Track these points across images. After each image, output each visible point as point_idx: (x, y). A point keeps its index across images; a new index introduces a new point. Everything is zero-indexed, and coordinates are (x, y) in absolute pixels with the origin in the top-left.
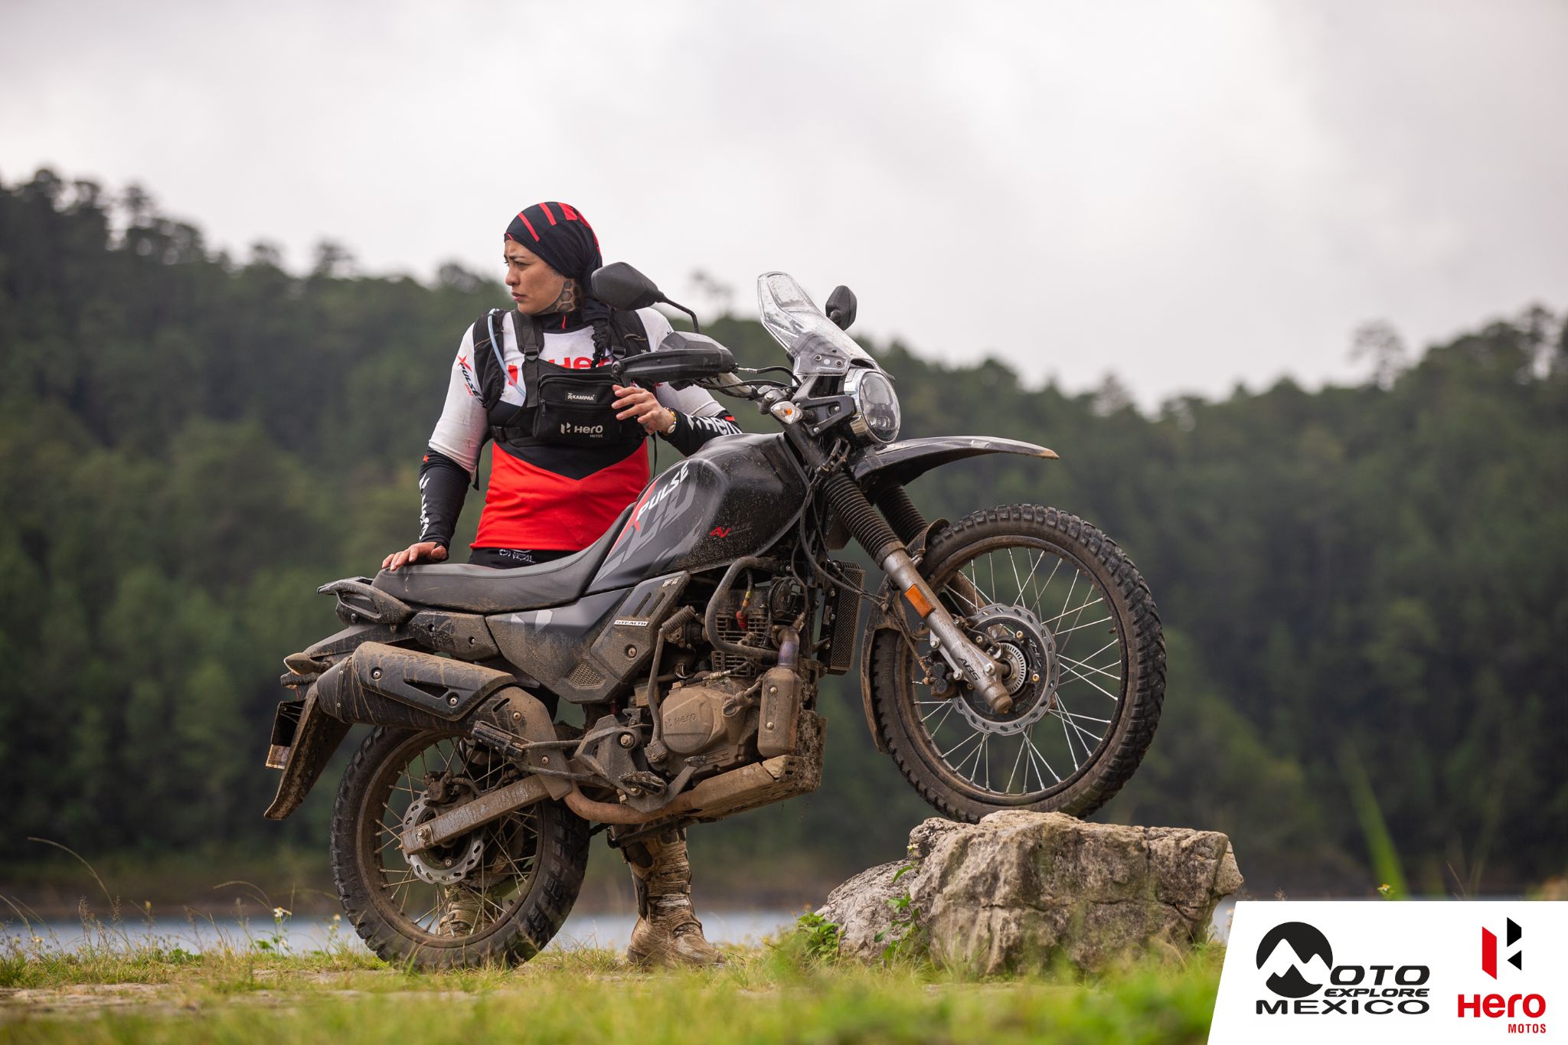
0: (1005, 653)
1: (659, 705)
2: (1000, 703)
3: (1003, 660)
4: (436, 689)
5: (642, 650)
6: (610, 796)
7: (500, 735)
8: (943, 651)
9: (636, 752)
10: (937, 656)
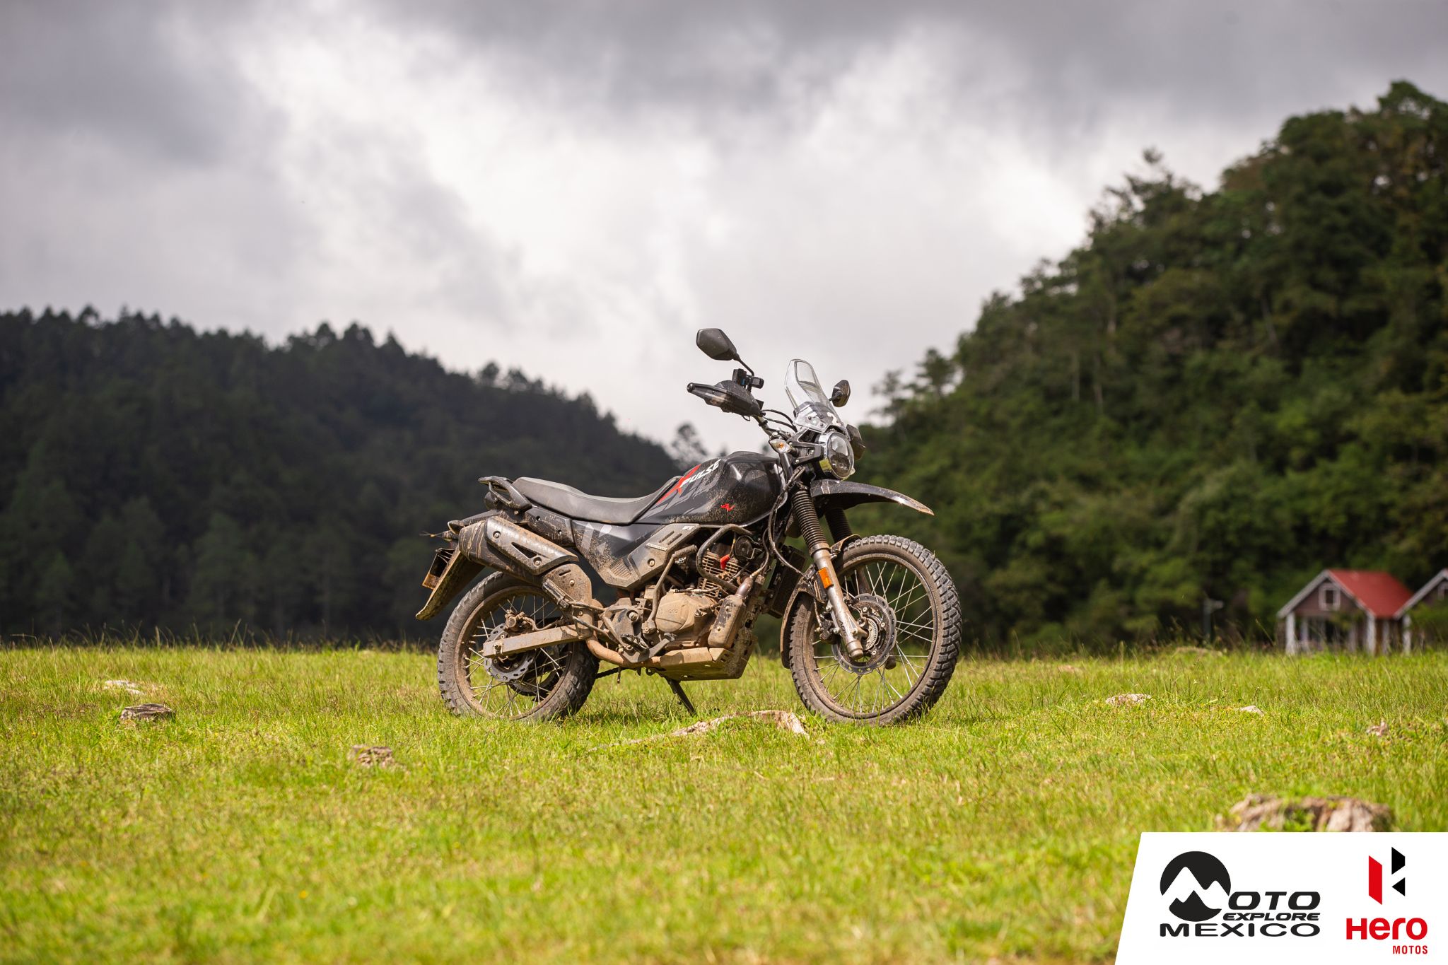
0: (867, 625)
2: (856, 653)
4: (530, 553)
5: (658, 563)
6: (613, 646)
7: (560, 591)
8: (833, 615)
9: (637, 625)
10: (828, 616)
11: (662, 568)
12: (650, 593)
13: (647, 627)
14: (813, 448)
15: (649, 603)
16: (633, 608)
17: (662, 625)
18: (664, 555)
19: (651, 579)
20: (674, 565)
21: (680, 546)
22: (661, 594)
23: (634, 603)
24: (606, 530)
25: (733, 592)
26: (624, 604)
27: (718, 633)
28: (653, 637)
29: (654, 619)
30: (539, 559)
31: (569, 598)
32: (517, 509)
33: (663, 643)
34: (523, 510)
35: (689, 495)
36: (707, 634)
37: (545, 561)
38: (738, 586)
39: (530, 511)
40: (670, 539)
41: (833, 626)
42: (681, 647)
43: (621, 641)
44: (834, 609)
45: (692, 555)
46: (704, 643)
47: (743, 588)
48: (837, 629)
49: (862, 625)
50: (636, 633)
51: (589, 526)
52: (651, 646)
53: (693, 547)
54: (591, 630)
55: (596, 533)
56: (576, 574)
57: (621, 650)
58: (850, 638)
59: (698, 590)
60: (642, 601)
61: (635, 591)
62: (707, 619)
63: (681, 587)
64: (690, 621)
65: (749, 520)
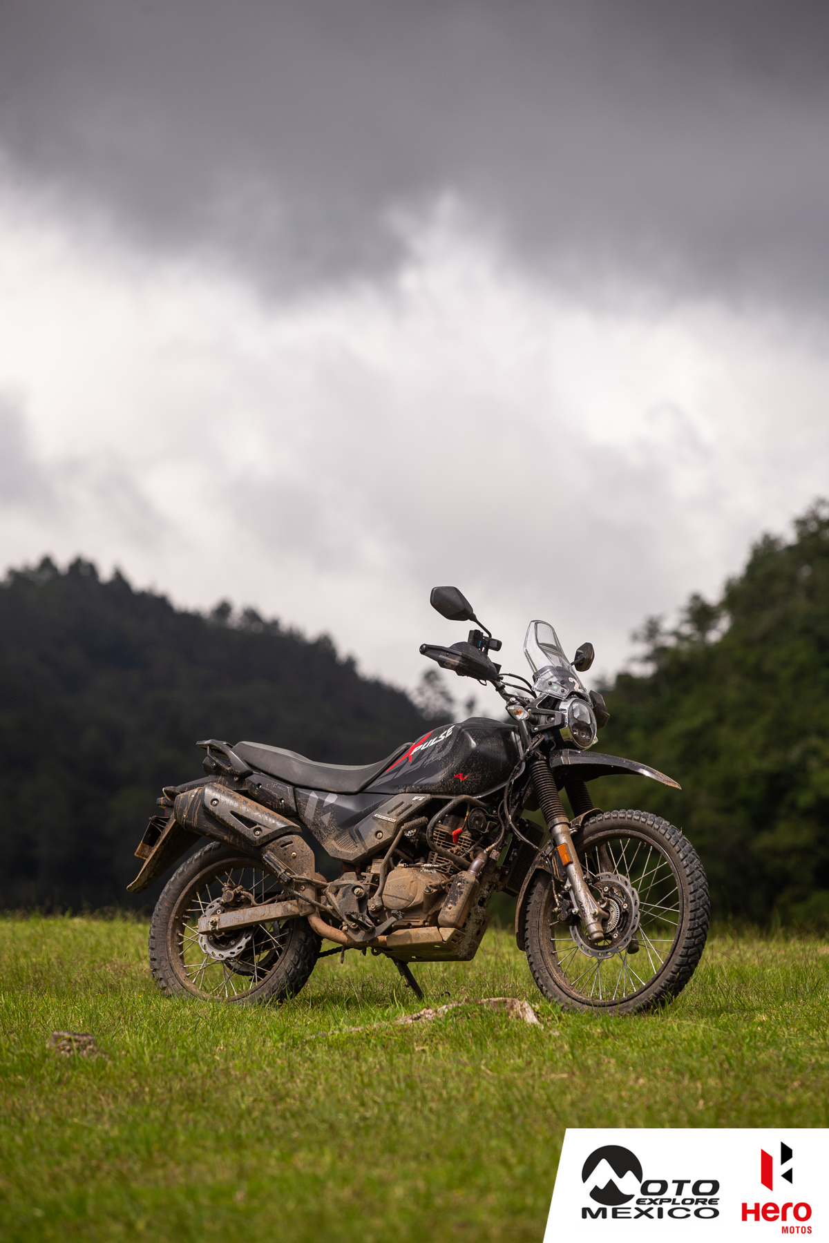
11: (391, 840)
12: (377, 868)
13: (373, 903)
14: (553, 716)
15: (376, 877)
16: (358, 883)
17: (389, 902)
18: (392, 827)
19: (379, 852)
20: (403, 838)
21: (409, 818)
22: (388, 869)
23: (360, 878)
24: (331, 799)
25: (466, 868)
26: (349, 879)
27: (449, 911)
28: (381, 912)
29: (381, 895)
30: (259, 829)
31: (290, 872)
32: (237, 776)
33: (390, 921)
34: (243, 776)
35: (420, 763)
36: (438, 913)
37: (266, 831)
38: (471, 861)
39: (250, 778)
40: (399, 810)
41: (572, 906)
42: (409, 926)
43: (345, 918)
44: (573, 888)
45: (423, 827)
46: (434, 922)
47: (476, 863)
48: (575, 910)
49: (603, 906)
50: (361, 910)
51: (313, 795)
52: (377, 924)
53: (423, 819)
54: (313, 905)
55: (321, 802)
56: (299, 845)
57: (345, 928)
58: (590, 920)
59: (429, 865)
60: (368, 876)
61: (361, 865)
62: (437, 896)
63: (410, 862)
64: (419, 898)
65: (484, 791)
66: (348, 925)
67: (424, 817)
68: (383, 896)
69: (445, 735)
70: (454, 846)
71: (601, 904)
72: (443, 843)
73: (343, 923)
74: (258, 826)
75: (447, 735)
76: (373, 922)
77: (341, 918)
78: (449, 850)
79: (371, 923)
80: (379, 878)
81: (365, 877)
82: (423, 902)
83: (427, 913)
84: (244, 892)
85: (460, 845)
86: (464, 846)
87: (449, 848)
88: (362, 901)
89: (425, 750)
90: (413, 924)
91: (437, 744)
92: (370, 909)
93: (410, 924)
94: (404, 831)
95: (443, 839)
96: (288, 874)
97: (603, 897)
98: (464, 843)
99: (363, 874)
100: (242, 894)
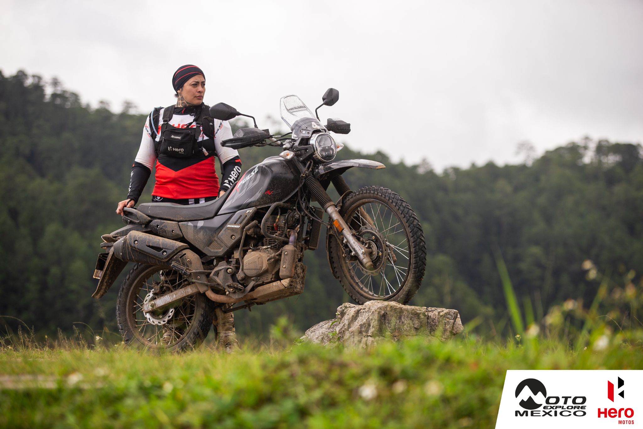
1: (243, 258)
3: (369, 247)
66: (229, 291)
67: (255, 221)
68: (245, 271)
69: (254, 172)
70: (277, 232)
71: (365, 245)
72: (270, 232)
73: (226, 290)
74: (164, 250)
75: (256, 172)
76: (242, 285)
77: (224, 288)
78: (274, 235)
79: (242, 287)
80: (239, 260)
81: (232, 262)
82: (268, 268)
83: (271, 273)
84: (165, 285)
85: (280, 231)
86: (282, 231)
87: (274, 234)
88: (233, 276)
89: (245, 182)
90: (265, 281)
91: (251, 178)
92: (238, 279)
93: (263, 282)
94: (246, 230)
95: (269, 230)
96: (188, 271)
97: (365, 242)
98: (282, 229)
99: (230, 260)
100: (164, 286)
